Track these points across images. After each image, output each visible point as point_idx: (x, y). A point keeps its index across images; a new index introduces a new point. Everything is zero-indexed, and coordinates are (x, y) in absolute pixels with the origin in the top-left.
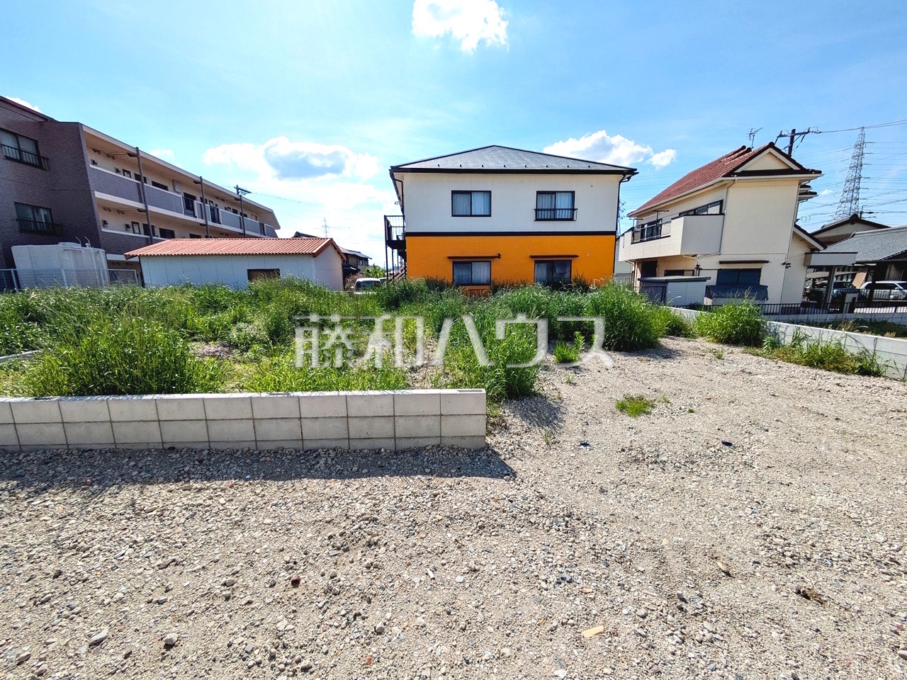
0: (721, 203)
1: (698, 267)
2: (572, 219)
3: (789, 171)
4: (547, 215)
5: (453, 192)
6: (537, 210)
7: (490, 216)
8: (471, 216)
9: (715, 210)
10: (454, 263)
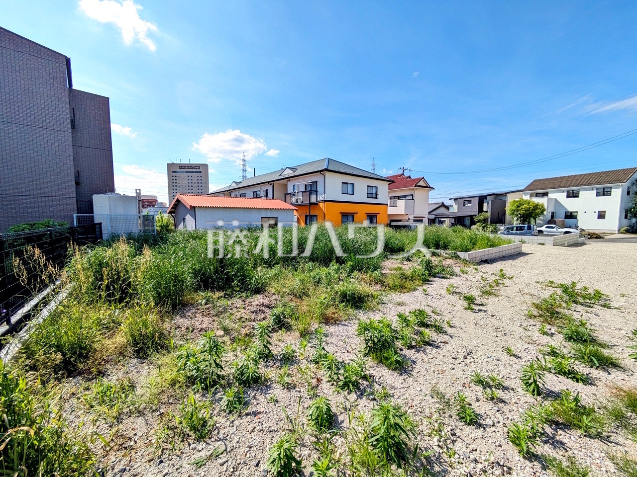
0: (412, 195)
1: (409, 219)
2: (376, 198)
3: (427, 187)
4: (370, 195)
5: (343, 183)
6: (368, 193)
7: (354, 194)
8: (348, 194)
9: (411, 198)
10: (342, 215)
